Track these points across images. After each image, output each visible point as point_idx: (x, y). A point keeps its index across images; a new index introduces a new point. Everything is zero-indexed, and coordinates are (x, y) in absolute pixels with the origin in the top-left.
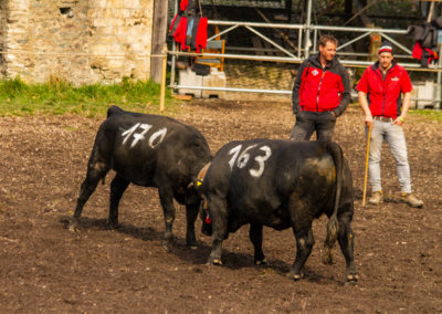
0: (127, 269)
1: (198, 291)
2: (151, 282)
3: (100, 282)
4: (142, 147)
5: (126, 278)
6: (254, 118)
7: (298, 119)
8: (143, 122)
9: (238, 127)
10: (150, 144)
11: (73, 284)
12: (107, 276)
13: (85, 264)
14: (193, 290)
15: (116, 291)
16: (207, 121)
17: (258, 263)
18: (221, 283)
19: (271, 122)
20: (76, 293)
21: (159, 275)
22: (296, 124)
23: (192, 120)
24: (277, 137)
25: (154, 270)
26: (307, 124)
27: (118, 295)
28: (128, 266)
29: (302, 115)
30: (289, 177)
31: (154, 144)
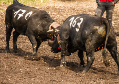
0: (28, 69)
1: (58, 78)
2: (38, 74)
3: (16, 74)
4: (22, 20)
5: (27, 73)
6: (81, 5)
7: (98, 5)
8: (23, 9)
9: (74, 9)
10: (26, 18)
11: (5, 75)
12: (19, 72)
13: (10, 67)
14: (56, 77)
15: (23, 78)
16: (60, 7)
17: (82, 66)
18: (68, 74)
19: (88, 7)
20: (6, 79)
21: (41, 71)
22: (98, 7)
23: (55, 6)
24: (90, 13)
25: (39, 69)
26: (102, 7)
27: (24, 80)
28: (28, 68)
29: (100, 4)
30: (86, 33)
31: (27, 18)
